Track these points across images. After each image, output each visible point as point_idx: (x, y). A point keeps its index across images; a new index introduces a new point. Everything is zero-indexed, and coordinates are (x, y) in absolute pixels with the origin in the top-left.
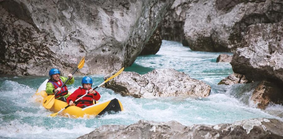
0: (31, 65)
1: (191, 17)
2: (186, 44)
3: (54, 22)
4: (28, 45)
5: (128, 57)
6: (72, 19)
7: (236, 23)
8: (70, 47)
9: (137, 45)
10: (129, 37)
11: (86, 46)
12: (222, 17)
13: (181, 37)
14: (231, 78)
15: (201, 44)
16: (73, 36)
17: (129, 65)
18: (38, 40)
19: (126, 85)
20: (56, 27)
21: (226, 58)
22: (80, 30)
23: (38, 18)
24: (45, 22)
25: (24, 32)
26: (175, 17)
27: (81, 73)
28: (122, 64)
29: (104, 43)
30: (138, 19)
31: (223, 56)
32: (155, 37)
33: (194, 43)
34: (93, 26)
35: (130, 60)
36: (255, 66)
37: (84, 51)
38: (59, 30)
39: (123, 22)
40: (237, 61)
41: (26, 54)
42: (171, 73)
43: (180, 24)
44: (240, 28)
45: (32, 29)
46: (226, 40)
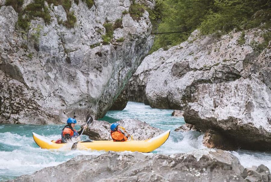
0: (22, 115)
1: (151, 81)
2: (147, 103)
3: (41, 81)
4: (19, 99)
5: (100, 111)
6: (56, 79)
7: (187, 87)
8: (53, 101)
9: (108, 101)
10: (101, 94)
11: (67, 101)
12: (176, 82)
13: (143, 98)
14: (183, 128)
15: (160, 103)
16: (56, 93)
17: (101, 117)
18: (28, 96)
19: (98, 132)
20: (43, 86)
21: (179, 113)
22: (62, 88)
23: (28, 78)
24: (34, 81)
25: (16, 89)
26: (139, 82)
27: (62, 122)
28: (96, 116)
29: (81, 98)
30: (109, 80)
31: (177, 112)
32: (122, 96)
33: (153, 102)
34: (73, 85)
35: (102, 113)
36: (202, 118)
37: (65, 105)
38: (45, 87)
39: (96, 82)
40: (189, 114)
41: (17, 107)
42: (135, 123)
43: (142, 88)
44: (190, 91)
45: (23, 86)
46: (179, 100)
